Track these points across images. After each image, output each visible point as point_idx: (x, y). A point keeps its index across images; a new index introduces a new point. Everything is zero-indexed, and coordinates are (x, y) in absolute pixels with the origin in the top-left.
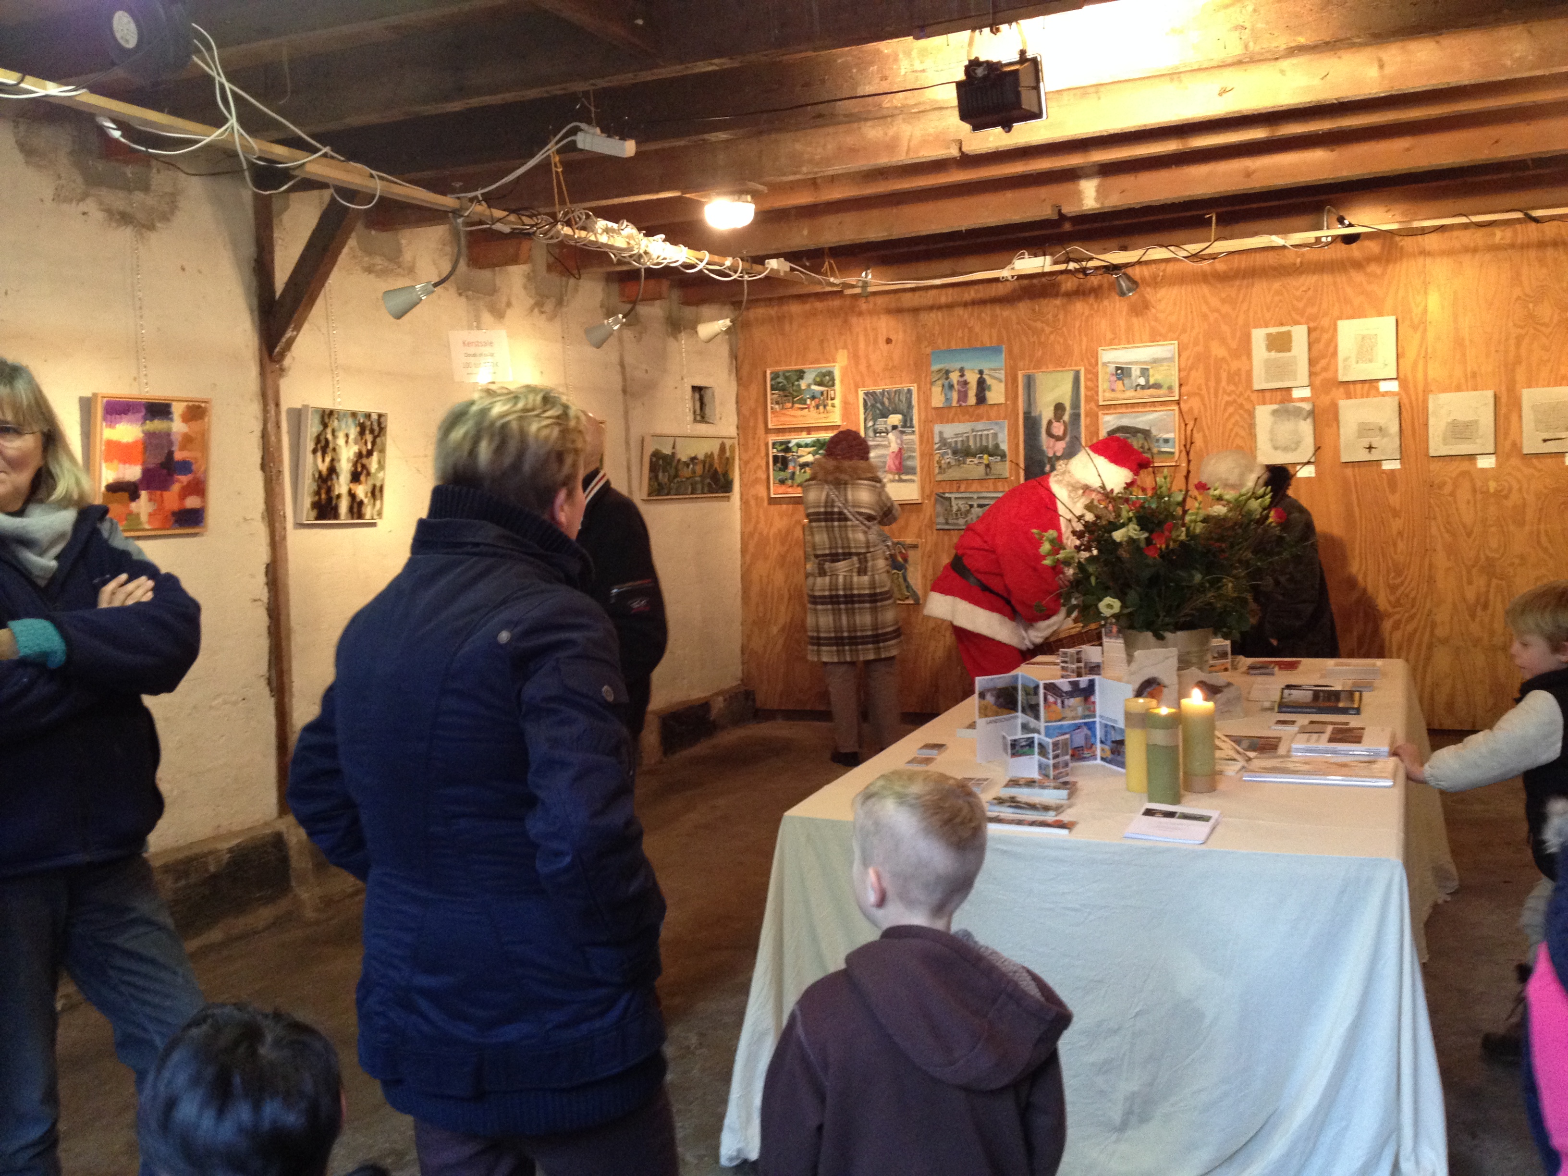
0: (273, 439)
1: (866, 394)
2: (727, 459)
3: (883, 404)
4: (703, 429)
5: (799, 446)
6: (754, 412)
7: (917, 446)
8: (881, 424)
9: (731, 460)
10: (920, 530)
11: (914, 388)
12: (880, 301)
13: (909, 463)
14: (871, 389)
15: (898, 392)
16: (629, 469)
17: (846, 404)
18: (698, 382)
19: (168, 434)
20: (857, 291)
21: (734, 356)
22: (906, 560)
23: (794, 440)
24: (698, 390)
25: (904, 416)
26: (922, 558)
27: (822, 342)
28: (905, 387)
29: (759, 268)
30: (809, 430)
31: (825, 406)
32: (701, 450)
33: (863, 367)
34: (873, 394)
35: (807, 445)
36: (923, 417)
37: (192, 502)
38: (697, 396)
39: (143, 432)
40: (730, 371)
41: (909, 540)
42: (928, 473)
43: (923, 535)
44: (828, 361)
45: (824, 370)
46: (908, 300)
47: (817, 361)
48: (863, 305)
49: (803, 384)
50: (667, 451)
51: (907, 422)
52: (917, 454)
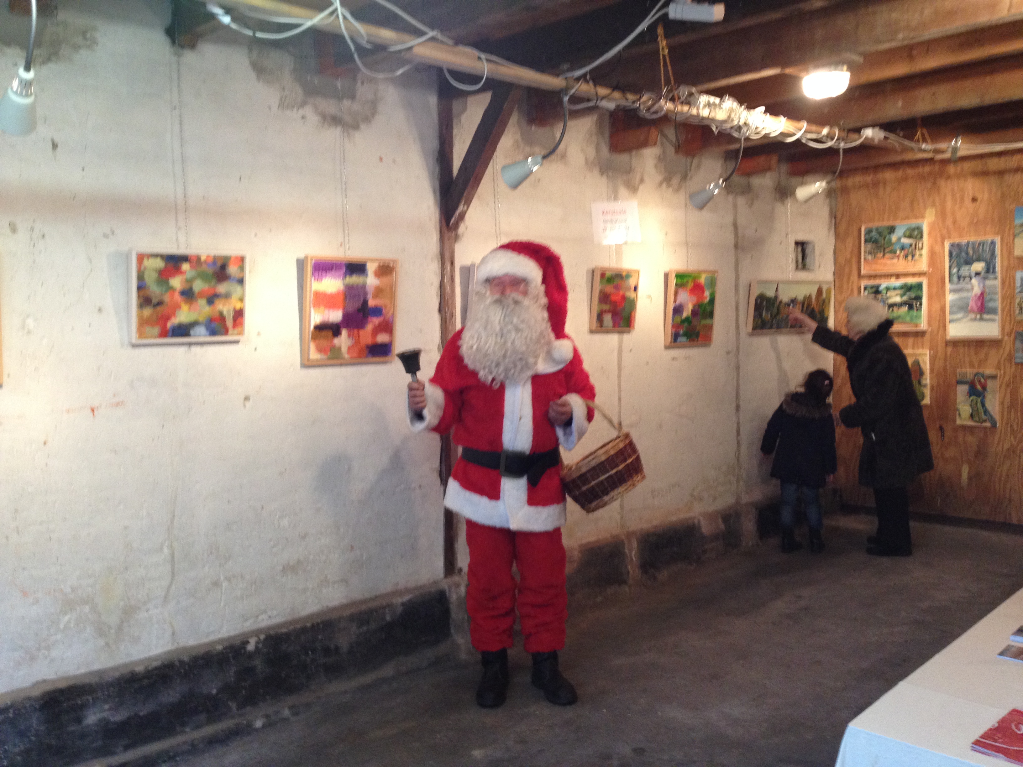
0: (448, 289)
1: (952, 245)
2: (824, 301)
3: (967, 253)
4: (803, 275)
5: (888, 289)
6: (849, 261)
7: (999, 290)
8: (965, 271)
9: (827, 301)
10: (999, 362)
11: (998, 240)
12: (967, 166)
13: (991, 305)
14: (957, 241)
15: (982, 244)
16: (737, 309)
17: (933, 255)
18: (801, 237)
19: (364, 287)
20: (947, 155)
21: (833, 215)
22: (984, 388)
23: (884, 284)
24: (802, 246)
25: (986, 262)
26: (1000, 387)
27: (912, 202)
28: (989, 238)
29: (855, 136)
30: (898, 276)
31: (913, 256)
32: (800, 293)
33: (949, 222)
34: (959, 246)
35: (895, 289)
36: (1006, 263)
37: (382, 338)
38: (800, 249)
39: (344, 284)
40: (829, 229)
41: (988, 371)
42: (1008, 313)
43: (1002, 367)
44: (916, 218)
45: (913, 226)
46: (994, 164)
47: (907, 218)
48: (951, 169)
49: (894, 238)
50: (770, 293)
51: (990, 269)
52: (999, 297)
